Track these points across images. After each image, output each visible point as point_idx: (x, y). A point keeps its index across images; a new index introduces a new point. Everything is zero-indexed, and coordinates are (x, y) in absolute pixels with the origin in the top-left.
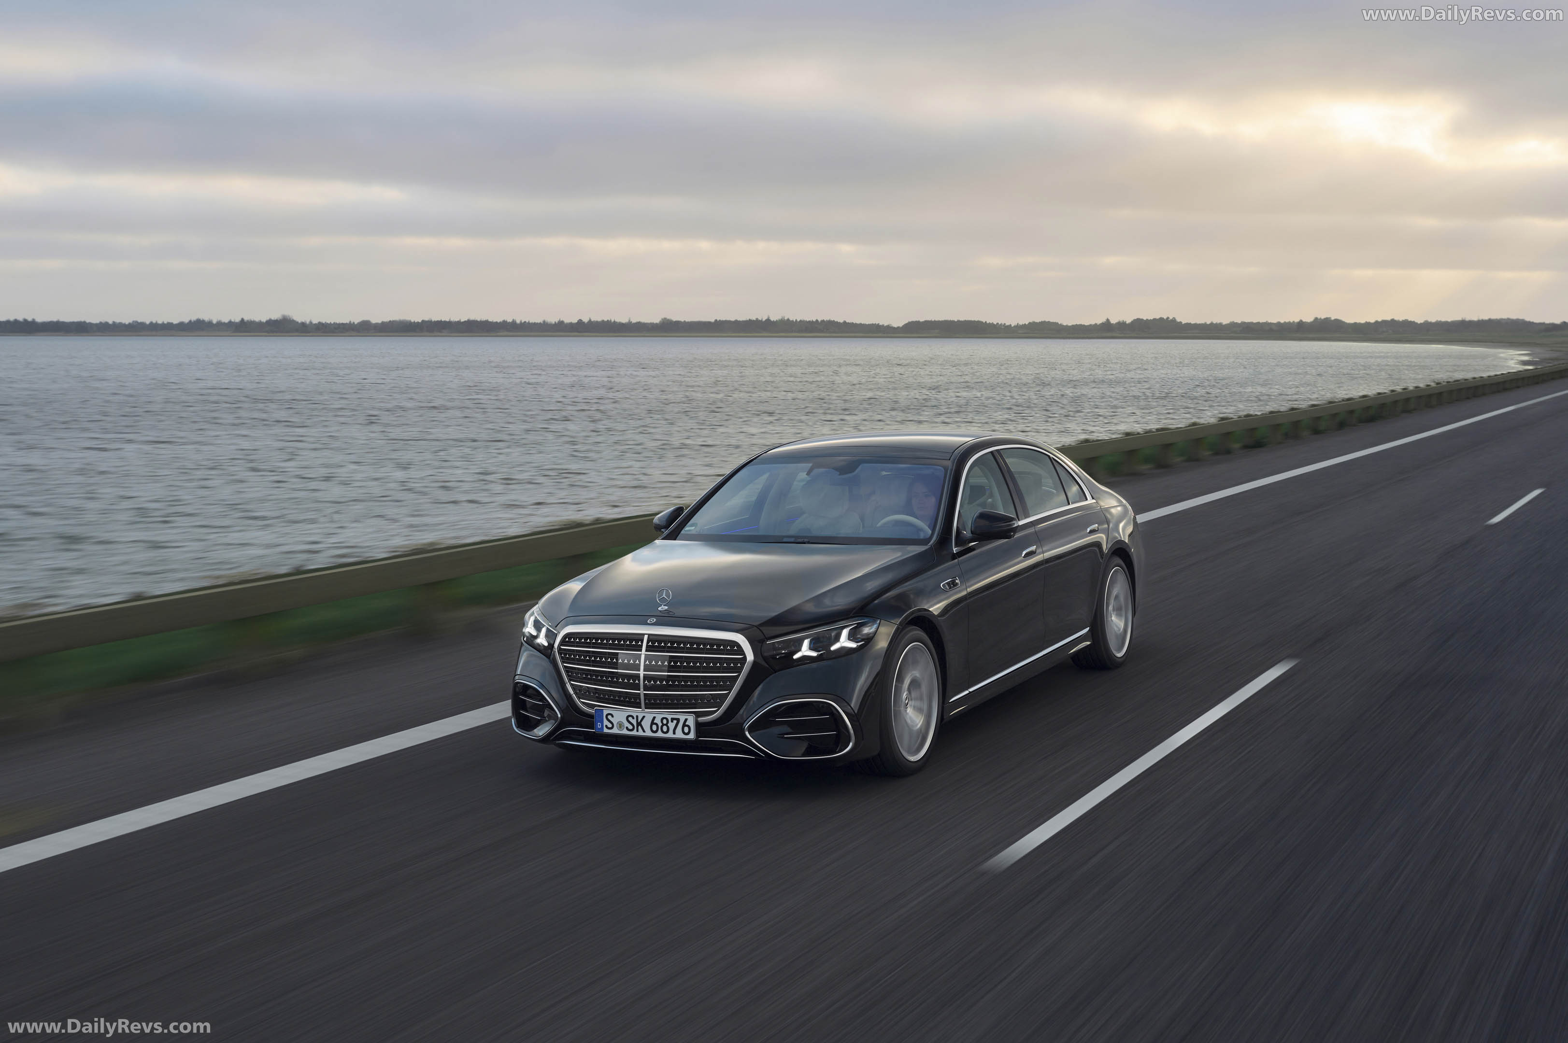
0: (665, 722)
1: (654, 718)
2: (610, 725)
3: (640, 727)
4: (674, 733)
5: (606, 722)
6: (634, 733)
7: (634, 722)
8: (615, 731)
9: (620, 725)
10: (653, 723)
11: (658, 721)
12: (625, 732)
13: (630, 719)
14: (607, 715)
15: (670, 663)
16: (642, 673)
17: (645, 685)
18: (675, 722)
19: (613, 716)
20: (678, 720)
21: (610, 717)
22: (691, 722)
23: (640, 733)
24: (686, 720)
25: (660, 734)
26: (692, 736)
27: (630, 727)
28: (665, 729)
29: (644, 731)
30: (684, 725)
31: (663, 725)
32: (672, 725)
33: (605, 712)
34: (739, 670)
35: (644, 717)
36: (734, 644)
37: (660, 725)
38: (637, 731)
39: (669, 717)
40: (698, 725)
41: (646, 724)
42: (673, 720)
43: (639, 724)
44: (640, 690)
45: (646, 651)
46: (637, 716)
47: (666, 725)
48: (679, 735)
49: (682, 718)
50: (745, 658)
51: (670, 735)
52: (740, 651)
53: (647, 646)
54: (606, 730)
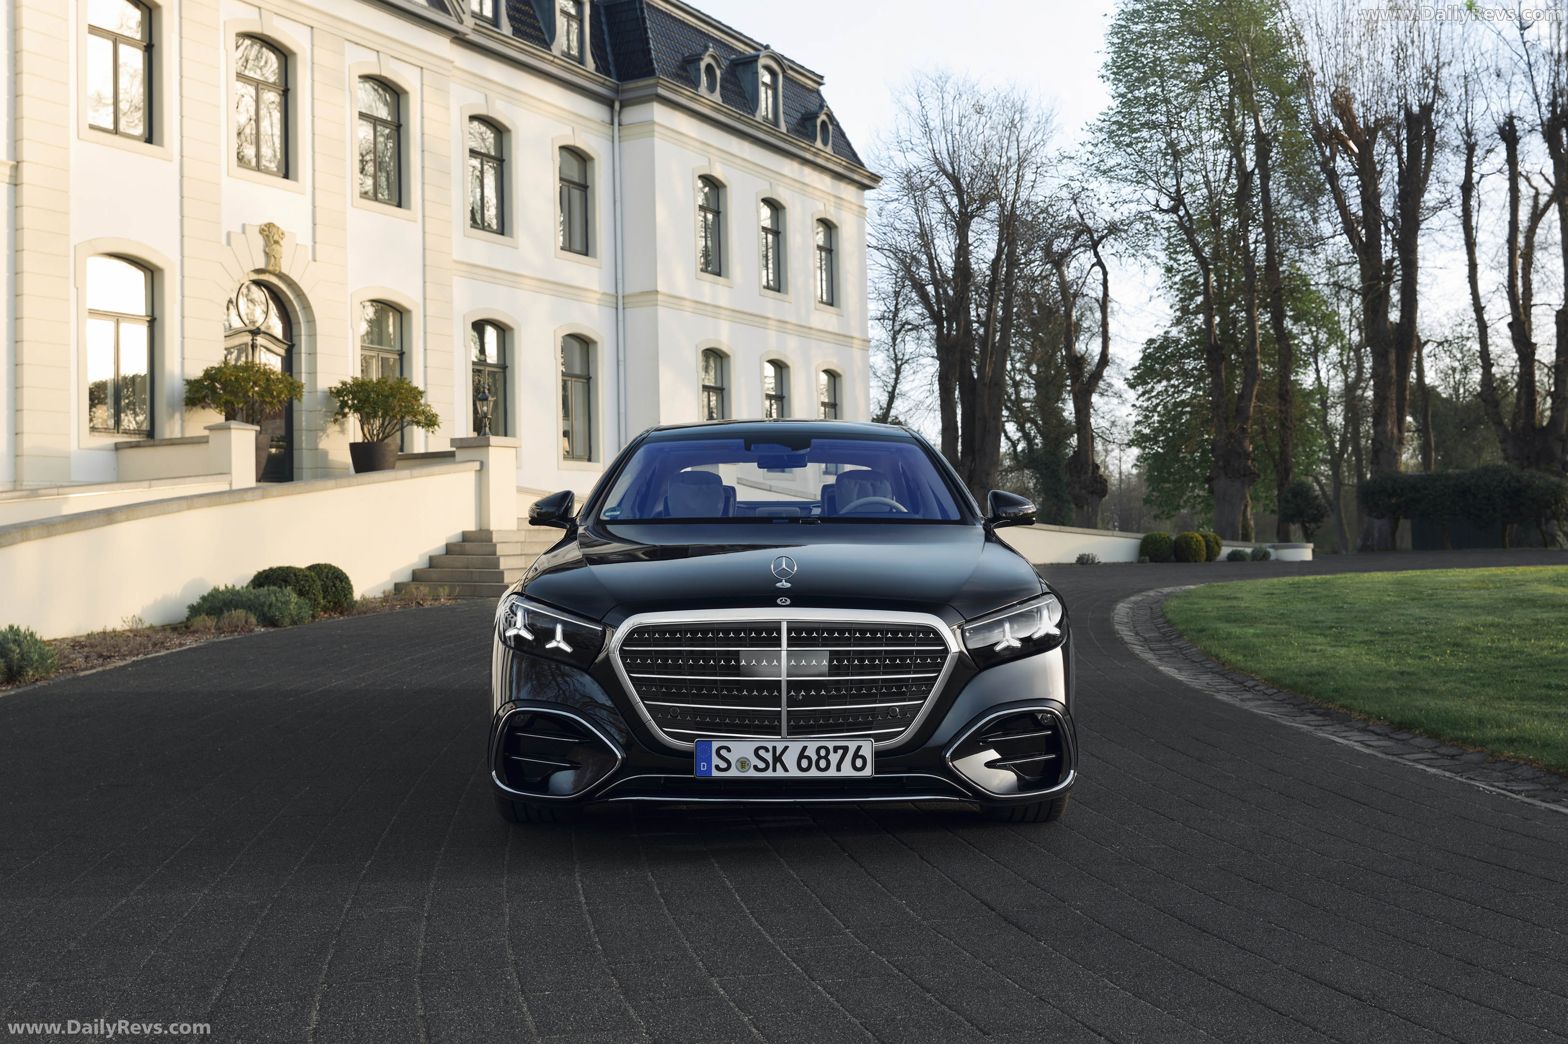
0: (823, 754)
1: (805, 748)
2: (723, 765)
3: (778, 765)
4: (839, 769)
5: (716, 761)
6: (769, 774)
7: (769, 757)
8: (733, 773)
9: (743, 764)
10: (802, 756)
11: (811, 752)
12: (752, 773)
13: (762, 753)
14: (718, 750)
15: (831, 661)
16: (784, 678)
17: (789, 698)
18: (840, 752)
19: (729, 750)
20: (846, 749)
21: (723, 752)
22: (867, 748)
23: (780, 773)
24: (859, 748)
25: (814, 773)
26: (868, 772)
27: (762, 765)
28: (823, 763)
29: (786, 770)
30: (856, 755)
31: (820, 758)
32: (834, 758)
33: (715, 745)
34: (938, 668)
35: (786, 748)
36: (929, 630)
37: (814, 758)
38: (774, 770)
39: (831, 745)
40: (878, 754)
41: (790, 759)
42: (836, 749)
43: (778, 759)
44: (780, 707)
45: (789, 645)
46: (774, 748)
47: (826, 758)
48: (847, 771)
49: (852, 746)
50: (946, 651)
51: (832, 773)
52: (939, 639)
53: (789, 639)
54: (715, 773)
